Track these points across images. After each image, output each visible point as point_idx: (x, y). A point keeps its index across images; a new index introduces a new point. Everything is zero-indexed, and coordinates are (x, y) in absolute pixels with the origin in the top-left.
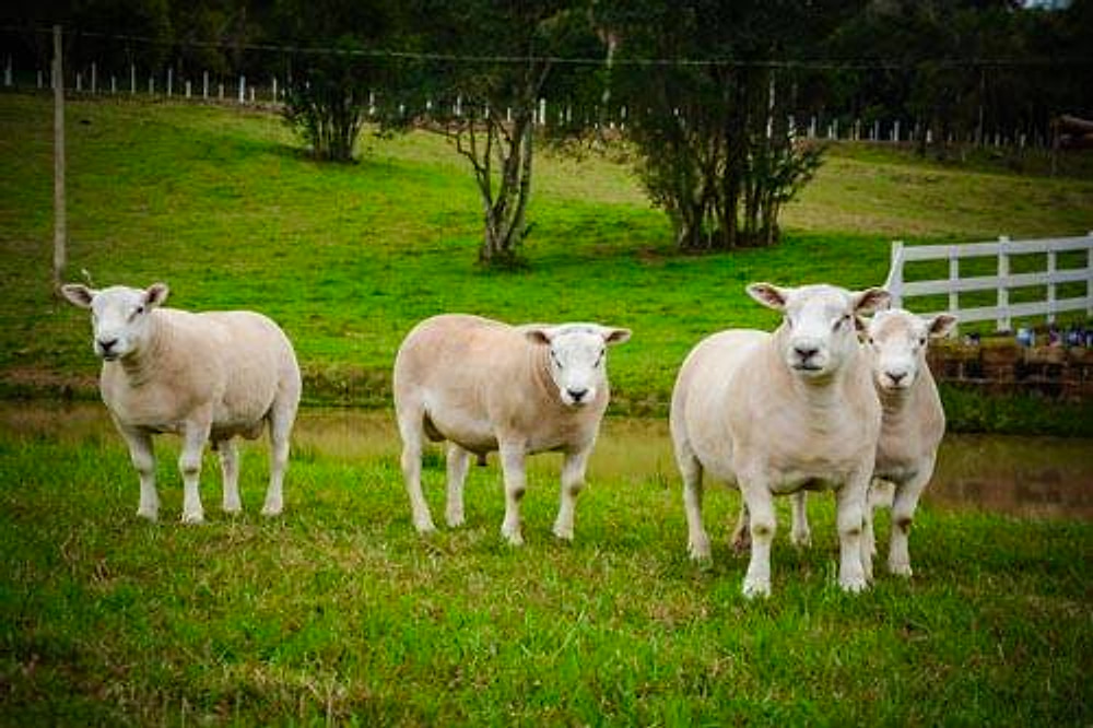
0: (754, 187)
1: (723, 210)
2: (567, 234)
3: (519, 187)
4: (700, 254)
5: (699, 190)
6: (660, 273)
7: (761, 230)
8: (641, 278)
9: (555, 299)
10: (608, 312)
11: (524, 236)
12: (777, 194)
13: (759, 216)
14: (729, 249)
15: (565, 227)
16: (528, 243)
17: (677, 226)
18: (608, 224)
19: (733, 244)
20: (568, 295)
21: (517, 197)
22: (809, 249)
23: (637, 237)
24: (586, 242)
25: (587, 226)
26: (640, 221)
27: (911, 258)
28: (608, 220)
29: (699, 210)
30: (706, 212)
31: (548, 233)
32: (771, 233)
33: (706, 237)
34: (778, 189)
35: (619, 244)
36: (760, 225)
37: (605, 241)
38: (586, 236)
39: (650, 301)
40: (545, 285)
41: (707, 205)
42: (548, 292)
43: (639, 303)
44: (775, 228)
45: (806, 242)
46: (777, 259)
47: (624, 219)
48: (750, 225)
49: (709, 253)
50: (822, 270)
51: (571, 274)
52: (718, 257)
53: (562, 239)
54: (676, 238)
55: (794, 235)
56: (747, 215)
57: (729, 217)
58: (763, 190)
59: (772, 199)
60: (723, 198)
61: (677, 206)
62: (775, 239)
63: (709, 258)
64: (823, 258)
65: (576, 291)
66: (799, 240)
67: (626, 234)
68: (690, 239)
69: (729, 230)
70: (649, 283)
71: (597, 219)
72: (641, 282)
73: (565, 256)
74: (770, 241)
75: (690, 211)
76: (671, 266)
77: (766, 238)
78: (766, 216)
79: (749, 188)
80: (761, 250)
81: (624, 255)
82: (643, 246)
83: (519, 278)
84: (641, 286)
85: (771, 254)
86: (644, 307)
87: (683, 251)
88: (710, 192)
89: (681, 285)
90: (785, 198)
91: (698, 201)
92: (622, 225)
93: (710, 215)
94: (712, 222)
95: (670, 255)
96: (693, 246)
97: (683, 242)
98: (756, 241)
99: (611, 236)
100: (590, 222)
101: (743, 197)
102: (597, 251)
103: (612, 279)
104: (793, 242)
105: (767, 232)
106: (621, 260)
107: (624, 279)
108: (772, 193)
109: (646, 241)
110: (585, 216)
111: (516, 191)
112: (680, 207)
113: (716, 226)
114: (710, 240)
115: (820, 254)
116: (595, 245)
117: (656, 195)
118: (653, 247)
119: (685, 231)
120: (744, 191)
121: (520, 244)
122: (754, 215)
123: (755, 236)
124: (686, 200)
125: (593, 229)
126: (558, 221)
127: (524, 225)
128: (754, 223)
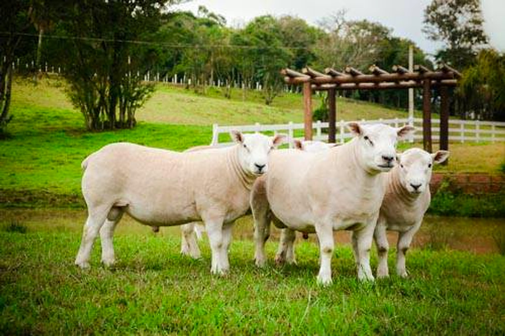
0: (123, 101)
1: (109, 111)
2: (28, 122)
3: (5, 97)
4: (99, 132)
5: (97, 101)
6: (81, 140)
7: (128, 121)
8: (71, 143)
9: (29, 152)
10: (58, 159)
11: (8, 121)
12: (134, 104)
13: (126, 114)
14: (112, 129)
15: (26, 118)
16: (9, 125)
17: (87, 119)
18: (49, 117)
19: (114, 127)
20: (35, 150)
21: (4, 102)
22: (150, 130)
23: (65, 123)
24: (40, 125)
25: (38, 118)
26: (65, 116)
27: (222, 131)
28: (49, 115)
29: (97, 111)
30: (100, 114)
31: (19, 121)
32: (132, 122)
33: (101, 124)
34: (135, 101)
35: (57, 126)
36: (126, 118)
37: (48, 125)
38: (39, 122)
39: (78, 153)
40: (21, 146)
41: (101, 108)
42: (24, 149)
43: (72, 154)
44: (134, 120)
45: (149, 127)
46: (135, 134)
47: (57, 114)
48: (122, 119)
49: (103, 131)
50: (158, 140)
51: (34, 141)
52: (109, 133)
53: (26, 124)
54: (86, 124)
55: (142, 123)
56: (120, 114)
57: (112, 114)
58: (128, 102)
59: (132, 106)
60: (109, 106)
61: (86, 108)
62: (134, 125)
63: (103, 134)
64: (158, 134)
65: (39, 149)
66: (145, 125)
67: (59, 122)
68: (93, 124)
69: (112, 122)
70: (74, 146)
71: (44, 114)
72: (71, 144)
73: (31, 132)
74: (132, 126)
75: (93, 111)
76: (86, 137)
77: (130, 125)
78: (130, 113)
79: (121, 101)
80: (128, 130)
81: (60, 132)
82: (69, 128)
83: (6, 143)
84: (71, 146)
85: (133, 132)
86: (76, 156)
87: (90, 130)
88: (102, 102)
89: (92, 146)
90: (139, 106)
91: (97, 106)
92: (57, 117)
93: (103, 113)
94: (104, 117)
95: (84, 132)
96: (95, 129)
97: (90, 126)
98: (125, 126)
99: (52, 123)
100: (40, 116)
101: (118, 105)
102: (46, 130)
103: (56, 143)
104: (143, 127)
105: (130, 122)
106: (58, 134)
107: (62, 143)
108: (132, 103)
109: (70, 126)
110: (37, 113)
111: (4, 99)
112: (88, 108)
113: (106, 118)
114: (103, 125)
115: (156, 132)
116: (44, 127)
117: (76, 103)
118: (74, 128)
119: (91, 121)
120: (119, 102)
121: (6, 126)
122: (124, 113)
123: (123, 124)
124: (91, 105)
125: (42, 119)
126: (23, 115)
127: (8, 117)
128: (124, 117)
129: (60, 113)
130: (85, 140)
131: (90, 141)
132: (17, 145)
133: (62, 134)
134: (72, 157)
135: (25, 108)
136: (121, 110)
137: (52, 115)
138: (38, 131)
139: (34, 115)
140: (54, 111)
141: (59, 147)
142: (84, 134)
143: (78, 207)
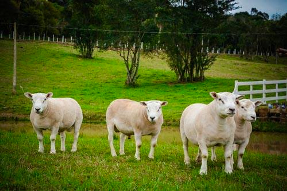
0: (198, 66)
1: (190, 72)
2: (149, 78)
3: (136, 65)
4: (184, 83)
5: (183, 66)
7: (200, 77)
8: (168, 89)
9: (146, 95)
11: (137, 78)
12: (204, 68)
13: (199, 73)
14: (191, 82)
15: (148, 76)
16: (138, 80)
17: (178, 75)
18: (159, 75)
19: (192, 81)
20: (149, 94)
21: (136, 68)
22: (212, 82)
23: (167, 79)
24: (154, 80)
25: (154, 76)
26: (167, 74)
27: (240, 85)
29: (183, 72)
30: (185, 72)
31: (143, 77)
32: (203, 78)
34: (204, 66)
35: (162, 80)
36: (199, 75)
38: (154, 78)
39: (170, 95)
40: (143, 91)
41: (186, 70)
42: (144, 93)
43: (167, 96)
44: (204, 77)
45: (212, 80)
46: (204, 84)
47: (164, 74)
48: (197, 76)
50: (216, 88)
51: (149, 88)
52: (189, 84)
53: (147, 79)
54: (177, 79)
55: (209, 78)
56: (196, 73)
57: (191, 74)
58: (200, 67)
59: (202, 69)
60: (190, 69)
61: (177, 70)
62: (203, 79)
63: (186, 84)
64: (216, 85)
65: (151, 93)
66: (210, 80)
67: (164, 78)
68: (181, 79)
69: (191, 77)
70: (170, 91)
71: (157, 74)
73: (148, 83)
75: (181, 71)
76: (176, 86)
77: (201, 79)
78: (201, 73)
79: (197, 66)
80: (200, 82)
81: (163, 83)
82: (168, 81)
83: (136, 89)
84: (168, 91)
86: (169, 97)
87: (179, 83)
88: (186, 67)
89: (179, 91)
90: (206, 69)
91: (183, 69)
92: (163, 75)
94: (187, 75)
95: (176, 83)
96: (182, 81)
97: (179, 80)
99: (160, 78)
101: (195, 68)
103: (161, 90)
104: (208, 80)
105: (202, 78)
106: (163, 85)
107: (164, 90)
108: (203, 67)
109: (170, 80)
110: (153, 73)
113: (188, 76)
114: (186, 79)
115: (215, 83)
116: (156, 81)
117: (172, 68)
118: (171, 81)
119: (180, 77)
121: (136, 80)
122: (198, 73)
123: (198, 79)
124: (180, 69)
126: (146, 74)
127: (137, 75)
128: (198, 75)
129: (165, 73)
130: (175, 88)
131: (178, 88)
132: (140, 91)
133: (165, 84)
135: (148, 70)
136: (196, 71)
137: (161, 74)
138: (153, 83)
140: (163, 72)
141: (162, 92)
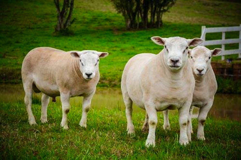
0: (154, 7)
1: (143, 15)
2: (87, 23)
3: (70, 5)
5: (134, 8)
7: (156, 22)
8: (114, 39)
9: (83, 46)
11: (72, 23)
12: (162, 9)
13: (156, 17)
14: (144, 29)
15: (86, 20)
16: (73, 25)
17: (127, 21)
18: (102, 19)
19: (146, 27)
20: (87, 44)
21: (69, 9)
23: (112, 24)
24: (94, 25)
25: (94, 20)
26: (113, 18)
27: (209, 32)
28: (101, 18)
29: (134, 15)
30: (137, 16)
31: (80, 22)
32: (160, 23)
34: (163, 7)
35: (105, 26)
36: (156, 20)
37: (101, 25)
38: (94, 24)
39: (116, 47)
40: (79, 40)
41: (137, 13)
43: (112, 47)
44: (161, 22)
45: (172, 26)
46: (161, 32)
47: (108, 17)
48: (152, 21)
49: (138, 30)
51: (88, 37)
52: (141, 31)
53: (85, 25)
54: (126, 25)
55: (168, 24)
56: (151, 17)
57: (145, 17)
58: (157, 8)
59: (160, 11)
60: (143, 10)
61: (126, 13)
62: (161, 25)
63: (138, 32)
65: (90, 43)
66: (169, 26)
67: (107, 23)
68: (131, 25)
69: (145, 22)
70: (116, 41)
71: (98, 17)
72: (113, 40)
73: (87, 31)
74: (159, 26)
75: (131, 15)
76: (125, 35)
77: (158, 26)
78: (158, 17)
79: (152, 7)
80: (156, 29)
81: (107, 30)
83: (70, 38)
84: (113, 41)
85: (160, 31)
86: (114, 49)
87: (129, 29)
88: (138, 9)
89: (128, 41)
90: (165, 11)
91: (134, 11)
92: (107, 20)
94: (139, 19)
95: (124, 31)
96: (132, 28)
97: (128, 26)
98: (154, 26)
99: (103, 23)
100: (96, 19)
101: (150, 10)
102: (98, 29)
103: (103, 39)
104: (167, 27)
105: (158, 23)
106: (107, 32)
107: (107, 39)
108: (160, 8)
109: (115, 26)
110: (94, 16)
111: (69, 7)
112: (128, 13)
113: (140, 21)
114: (138, 25)
116: (97, 27)
117: (119, 9)
118: (118, 28)
119: (129, 22)
120: (150, 8)
121: (70, 26)
122: (154, 17)
123: (154, 24)
124: (130, 11)
125: (96, 21)
126: (84, 18)
127: (72, 19)
128: (154, 20)
129: (110, 17)
130: (123, 37)
131: (127, 38)
132: (76, 40)
134: (112, 49)
135: (87, 12)
136: (151, 14)
137: (104, 18)
138: (93, 30)
139: (91, 18)
140: (106, 15)
141: (105, 41)
142: (124, 32)
143: (104, 86)
